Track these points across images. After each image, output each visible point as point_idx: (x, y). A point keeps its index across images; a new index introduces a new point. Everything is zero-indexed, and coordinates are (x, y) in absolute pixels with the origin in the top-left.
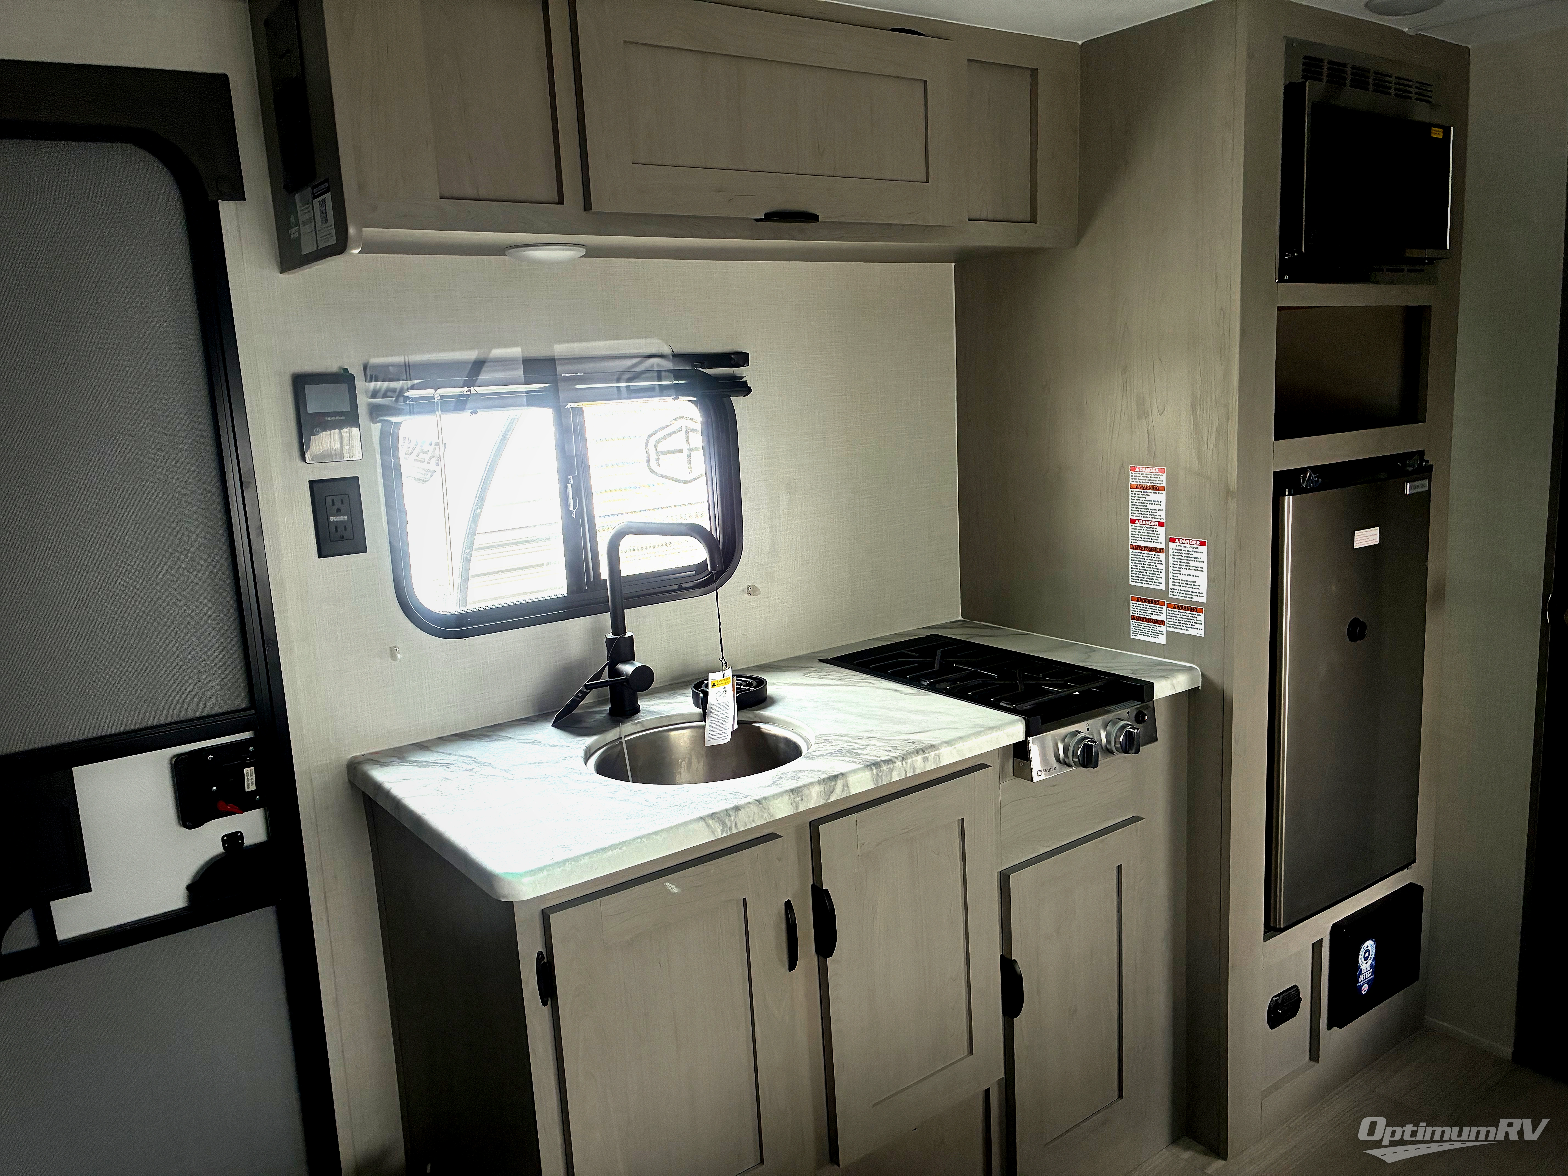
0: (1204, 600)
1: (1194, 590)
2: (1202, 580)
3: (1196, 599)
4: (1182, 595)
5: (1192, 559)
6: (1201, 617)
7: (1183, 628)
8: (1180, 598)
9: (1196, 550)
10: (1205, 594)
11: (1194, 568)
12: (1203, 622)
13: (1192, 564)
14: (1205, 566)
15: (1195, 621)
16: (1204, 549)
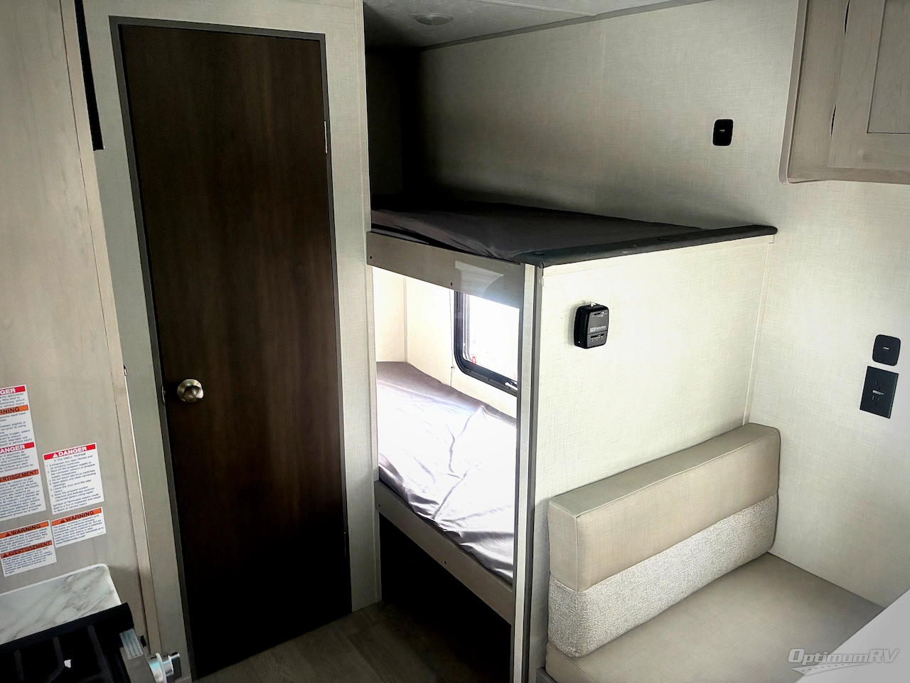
0: (102, 499)
1: (87, 495)
2: (96, 484)
3: (89, 503)
4: (71, 506)
5: (79, 466)
6: (101, 517)
7: (77, 537)
8: (69, 509)
9: (84, 456)
10: (101, 494)
11: (83, 475)
12: (103, 521)
13: (78, 471)
14: (97, 468)
15: (93, 524)
16: (94, 452)
